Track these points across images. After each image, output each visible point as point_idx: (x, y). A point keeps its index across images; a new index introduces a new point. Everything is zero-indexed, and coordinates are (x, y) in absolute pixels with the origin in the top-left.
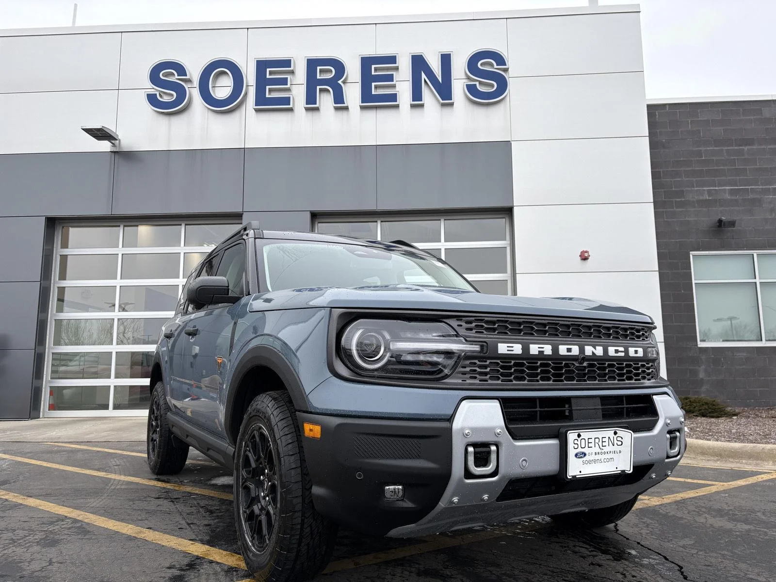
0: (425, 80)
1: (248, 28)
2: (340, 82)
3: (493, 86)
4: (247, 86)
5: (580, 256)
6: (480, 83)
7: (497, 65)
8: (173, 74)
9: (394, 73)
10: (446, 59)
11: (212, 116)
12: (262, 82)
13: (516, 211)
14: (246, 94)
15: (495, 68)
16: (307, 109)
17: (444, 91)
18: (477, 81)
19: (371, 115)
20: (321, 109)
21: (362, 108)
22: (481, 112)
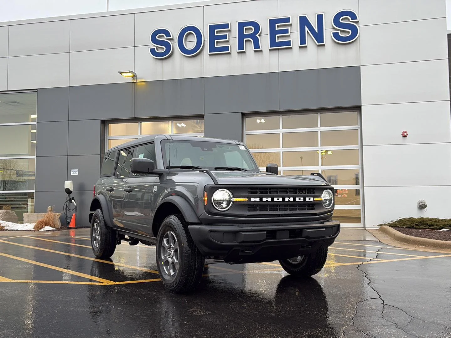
0: (307, 31)
1: (204, 6)
2: (257, 35)
3: (349, 32)
4: (204, 40)
5: (402, 134)
6: (341, 31)
7: (352, 20)
8: (164, 36)
9: (289, 28)
10: (320, 18)
11: (186, 60)
12: (212, 38)
13: (363, 108)
14: (204, 45)
15: (350, 21)
16: (238, 53)
17: (319, 37)
18: (339, 30)
19: (276, 54)
20: (247, 52)
21: (270, 50)
22: (342, 49)
